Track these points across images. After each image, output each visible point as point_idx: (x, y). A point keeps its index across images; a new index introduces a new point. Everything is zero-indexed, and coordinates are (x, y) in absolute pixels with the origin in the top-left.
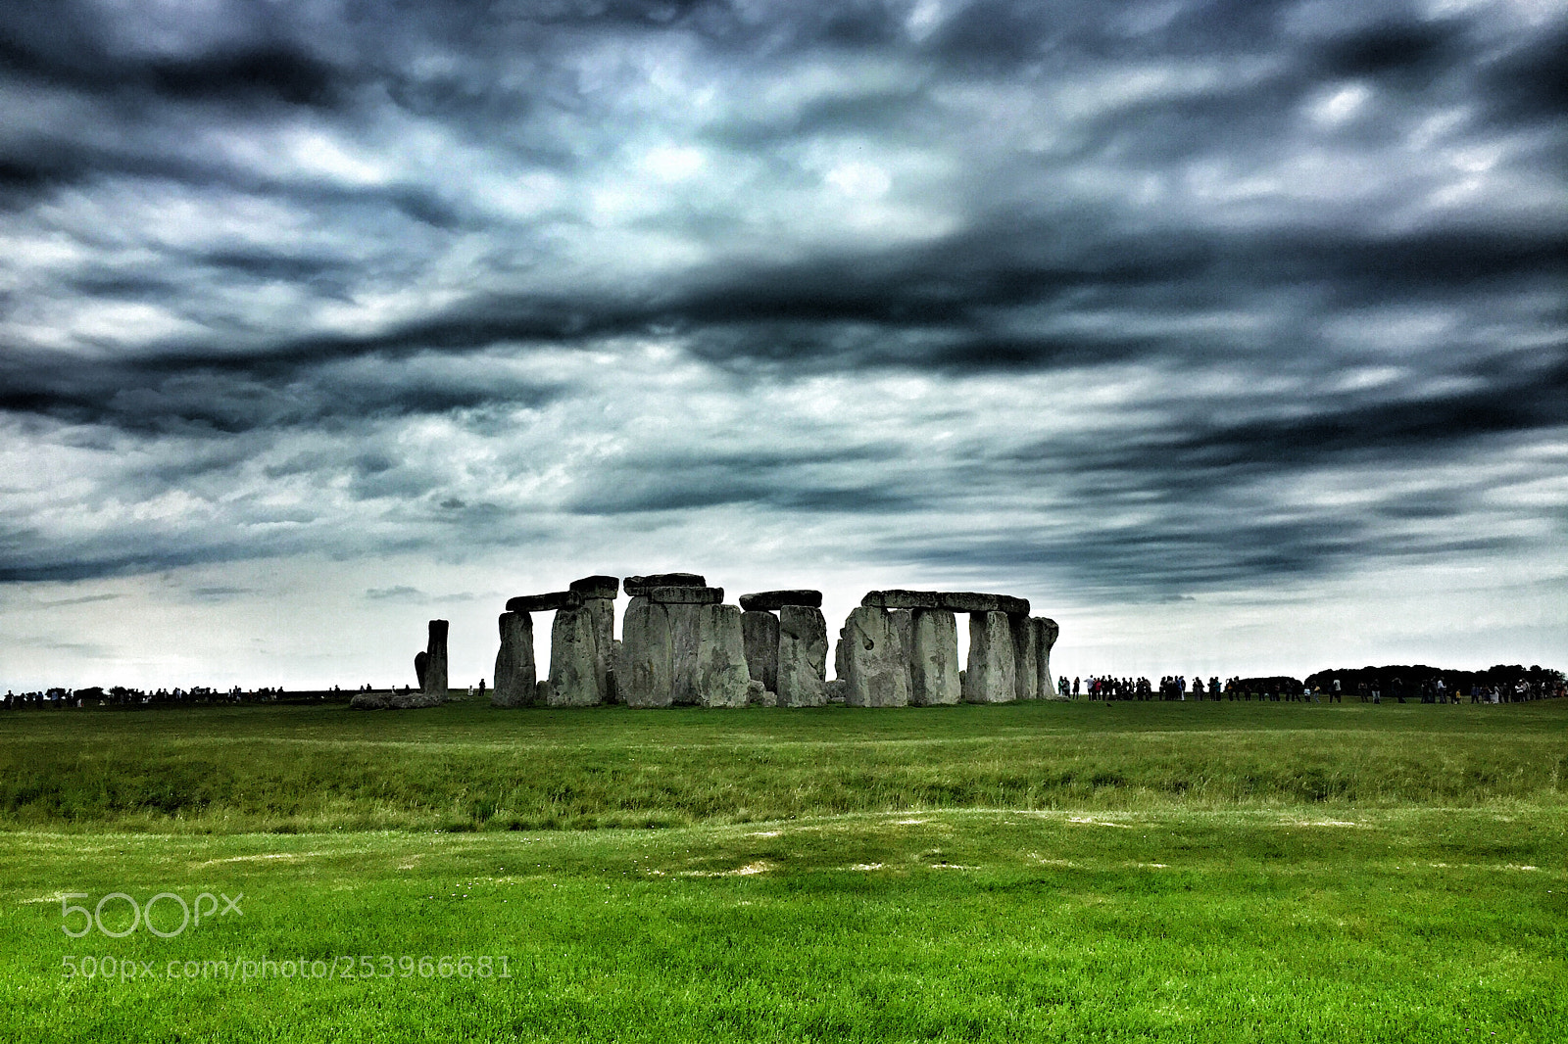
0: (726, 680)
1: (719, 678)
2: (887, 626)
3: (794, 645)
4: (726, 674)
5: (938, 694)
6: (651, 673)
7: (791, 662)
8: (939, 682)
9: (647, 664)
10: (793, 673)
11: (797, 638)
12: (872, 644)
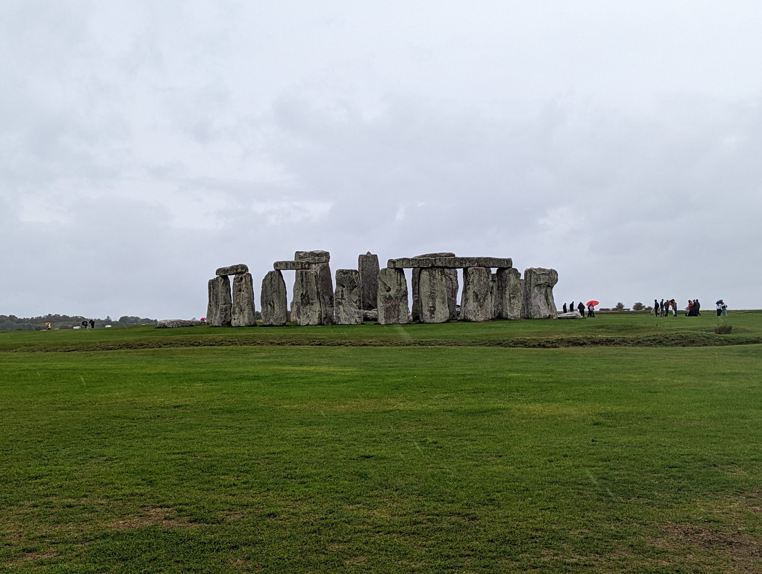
0: (309, 310)
1: (305, 310)
2: (399, 279)
3: (342, 291)
4: (308, 307)
5: (431, 316)
6: (274, 307)
7: (340, 301)
8: (432, 309)
9: (271, 303)
10: (341, 307)
11: (344, 287)
12: (390, 289)
